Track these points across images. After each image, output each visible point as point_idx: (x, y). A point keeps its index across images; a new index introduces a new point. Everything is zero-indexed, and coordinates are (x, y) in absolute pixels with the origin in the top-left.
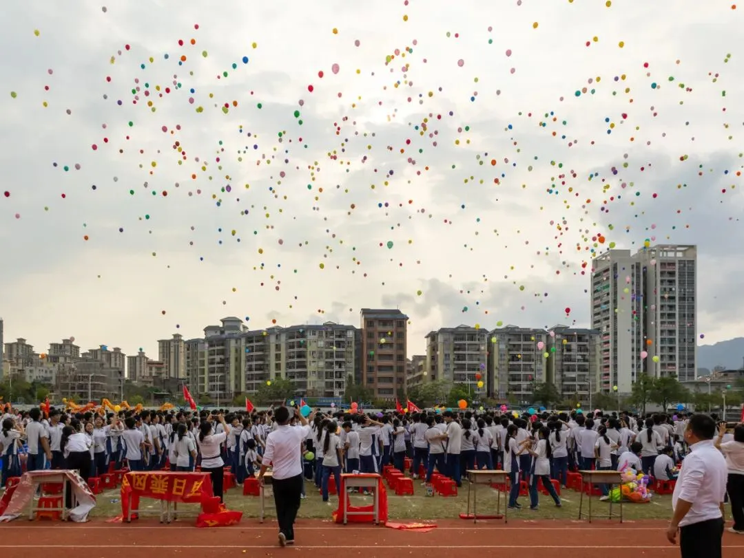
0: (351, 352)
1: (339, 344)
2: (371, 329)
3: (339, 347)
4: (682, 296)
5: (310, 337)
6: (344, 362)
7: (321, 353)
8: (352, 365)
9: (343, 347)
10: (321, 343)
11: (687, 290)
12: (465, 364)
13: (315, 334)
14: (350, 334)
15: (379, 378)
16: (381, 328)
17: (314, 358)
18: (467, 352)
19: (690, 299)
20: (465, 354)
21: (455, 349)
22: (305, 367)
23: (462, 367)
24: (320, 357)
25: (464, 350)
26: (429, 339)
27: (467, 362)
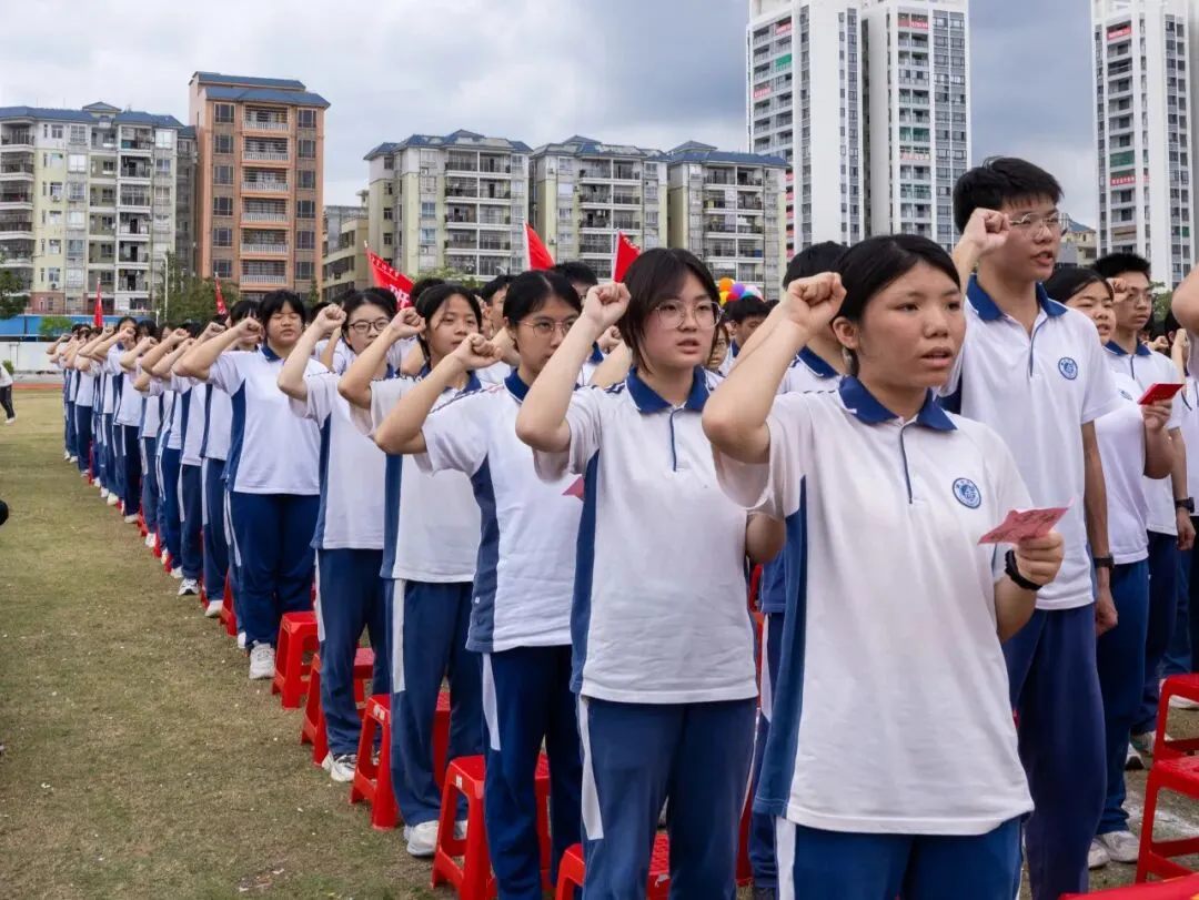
0: (167, 190)
1: (133, 165)
2: (223, 130)
3: (132, 174)
4: (943, 91)
5: (43, 141)
6: (145, 216)
7: (77, 187)
8: (170, 225)
9: (145, 174)
10: (79, 162)
11: (951, 79)
12: (474, 231)
13: (60, 136)
14: (165, 139)
15: (245, 262)
16: (253, 128)
17: (55, 201)
18: (477, 200)
19: (959, 100)
20: (473, 206)
21: (448, 192)
22: (28, 226)
23: (465, 238)
24: (73, 201)
25: (472, 193)
26: (381, 162)
27: (479, 226)
